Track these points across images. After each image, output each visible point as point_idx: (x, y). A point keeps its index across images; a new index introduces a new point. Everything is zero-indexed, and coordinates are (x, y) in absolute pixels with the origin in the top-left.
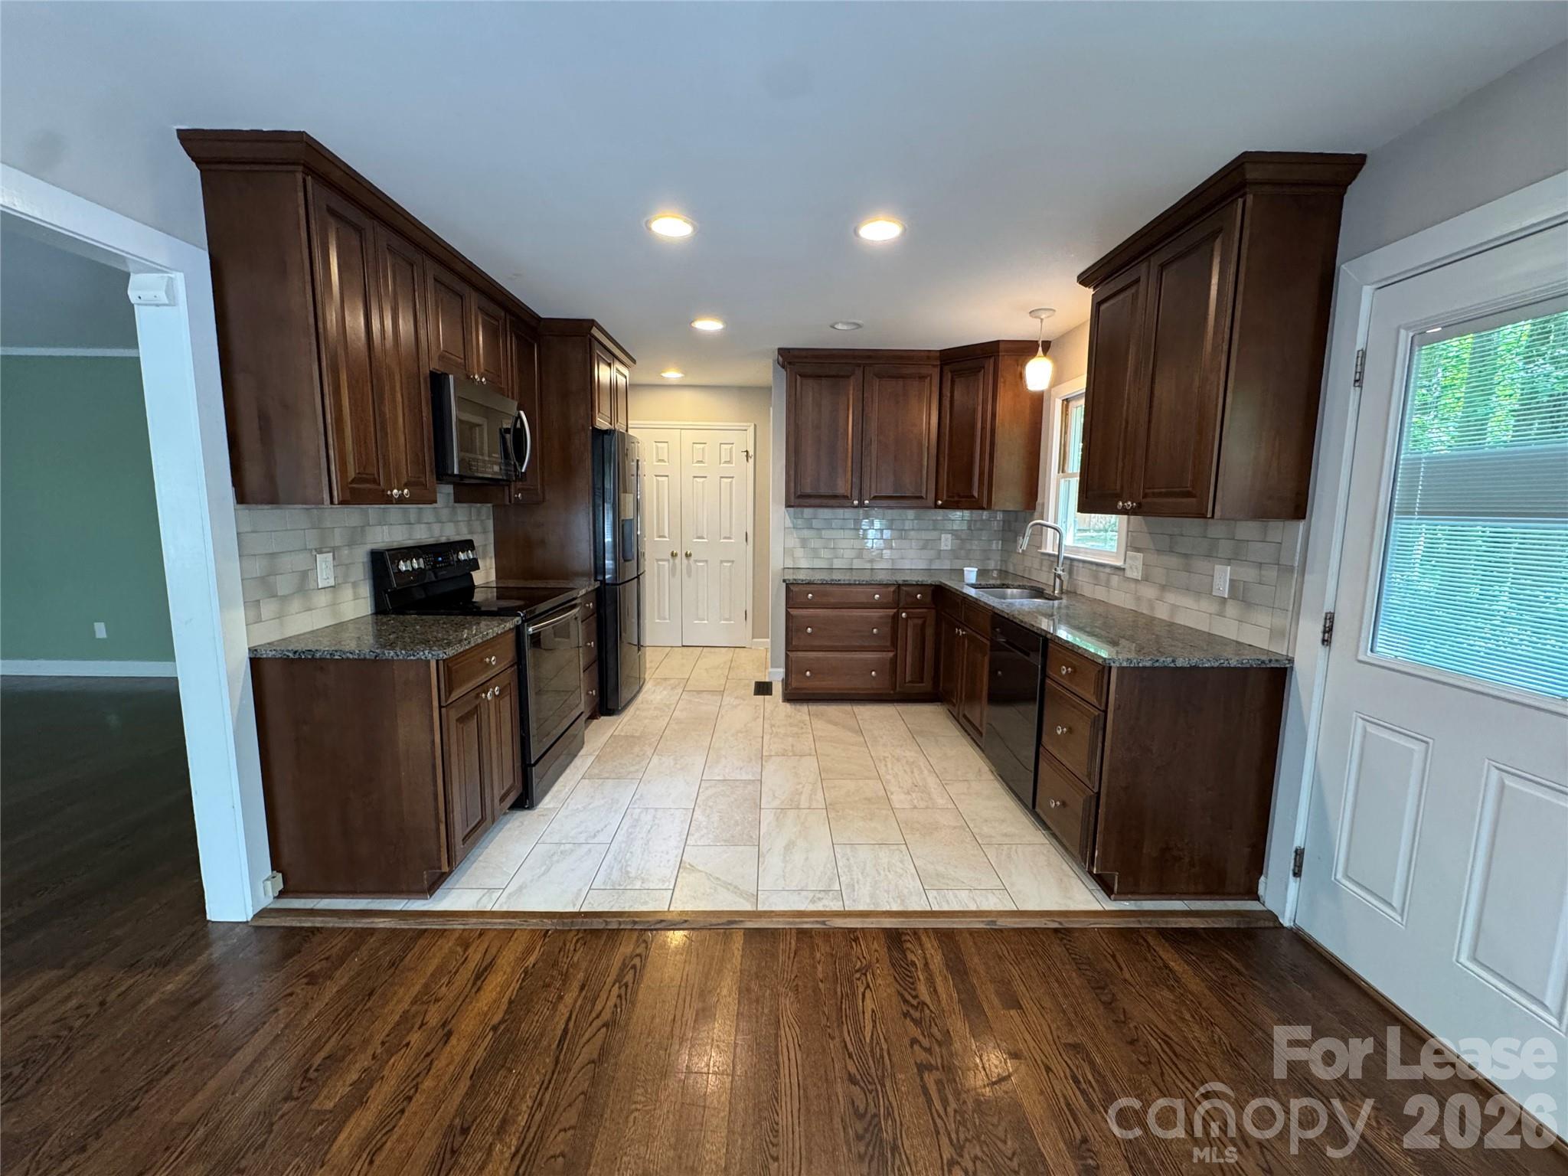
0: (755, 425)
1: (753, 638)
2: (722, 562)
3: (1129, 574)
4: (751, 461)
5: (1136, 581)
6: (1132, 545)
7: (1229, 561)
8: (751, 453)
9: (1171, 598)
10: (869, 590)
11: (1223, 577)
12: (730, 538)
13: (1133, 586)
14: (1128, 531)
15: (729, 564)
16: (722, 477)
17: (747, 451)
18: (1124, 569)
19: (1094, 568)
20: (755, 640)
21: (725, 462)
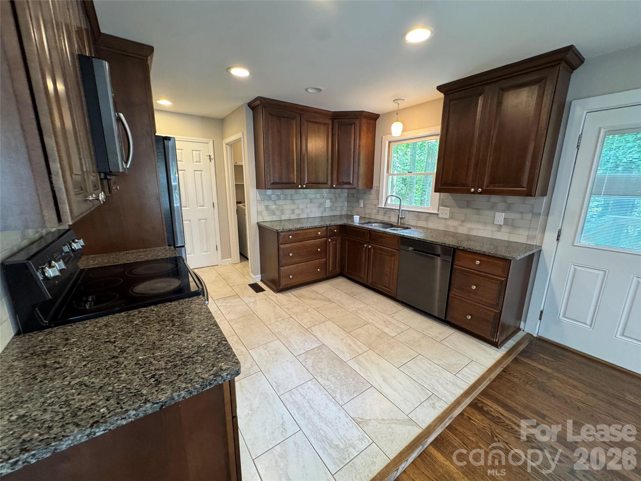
0: (213, 141)
1: (222, 259)
2: (200, 220)
3: (441, 216)
4: (213, 161)
5: (446, 219)
6: (442, 204)
7: (503, 211)
8: (212, 157)
9: (468, 225)
10: (315, 230)
11: (500, 217)
12: (203, 206)
13: (443, 221)
14: (439, 199)
15: (204, 221)
16: (195, 171)
17: (210, 156)
18: (438, 214)
19: (417, 213)
20: (223, 260)
21: (197, 161)
